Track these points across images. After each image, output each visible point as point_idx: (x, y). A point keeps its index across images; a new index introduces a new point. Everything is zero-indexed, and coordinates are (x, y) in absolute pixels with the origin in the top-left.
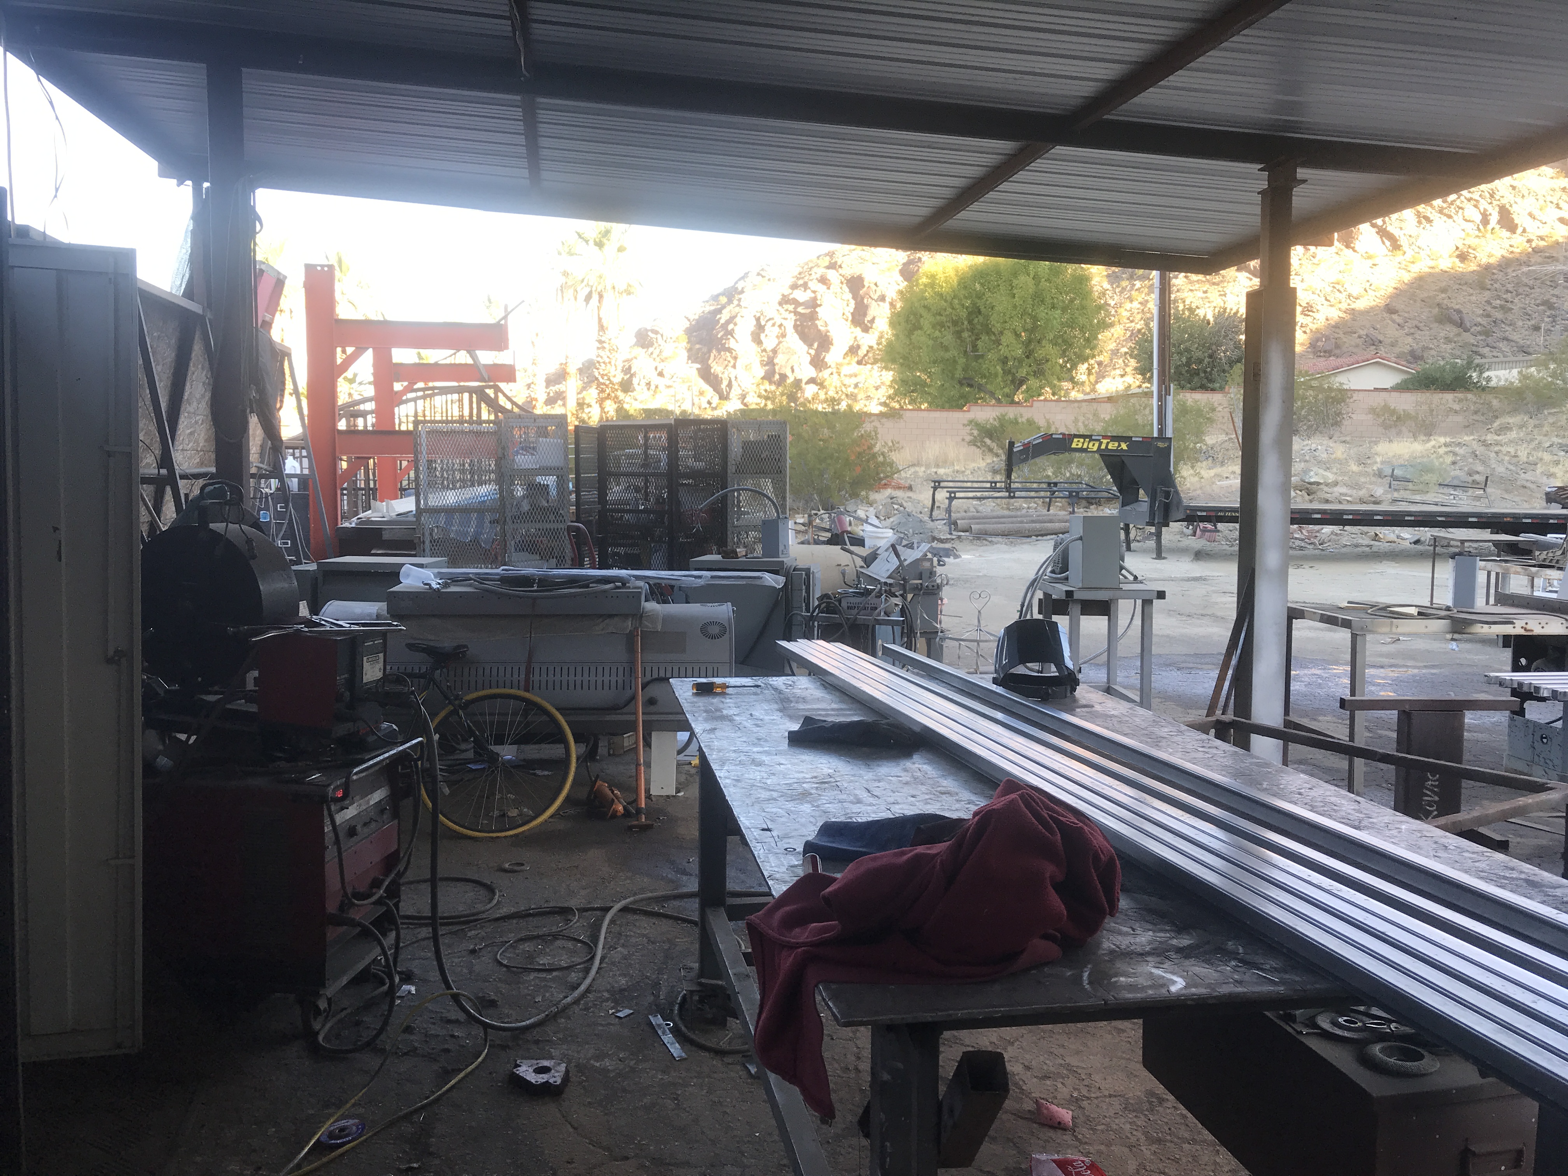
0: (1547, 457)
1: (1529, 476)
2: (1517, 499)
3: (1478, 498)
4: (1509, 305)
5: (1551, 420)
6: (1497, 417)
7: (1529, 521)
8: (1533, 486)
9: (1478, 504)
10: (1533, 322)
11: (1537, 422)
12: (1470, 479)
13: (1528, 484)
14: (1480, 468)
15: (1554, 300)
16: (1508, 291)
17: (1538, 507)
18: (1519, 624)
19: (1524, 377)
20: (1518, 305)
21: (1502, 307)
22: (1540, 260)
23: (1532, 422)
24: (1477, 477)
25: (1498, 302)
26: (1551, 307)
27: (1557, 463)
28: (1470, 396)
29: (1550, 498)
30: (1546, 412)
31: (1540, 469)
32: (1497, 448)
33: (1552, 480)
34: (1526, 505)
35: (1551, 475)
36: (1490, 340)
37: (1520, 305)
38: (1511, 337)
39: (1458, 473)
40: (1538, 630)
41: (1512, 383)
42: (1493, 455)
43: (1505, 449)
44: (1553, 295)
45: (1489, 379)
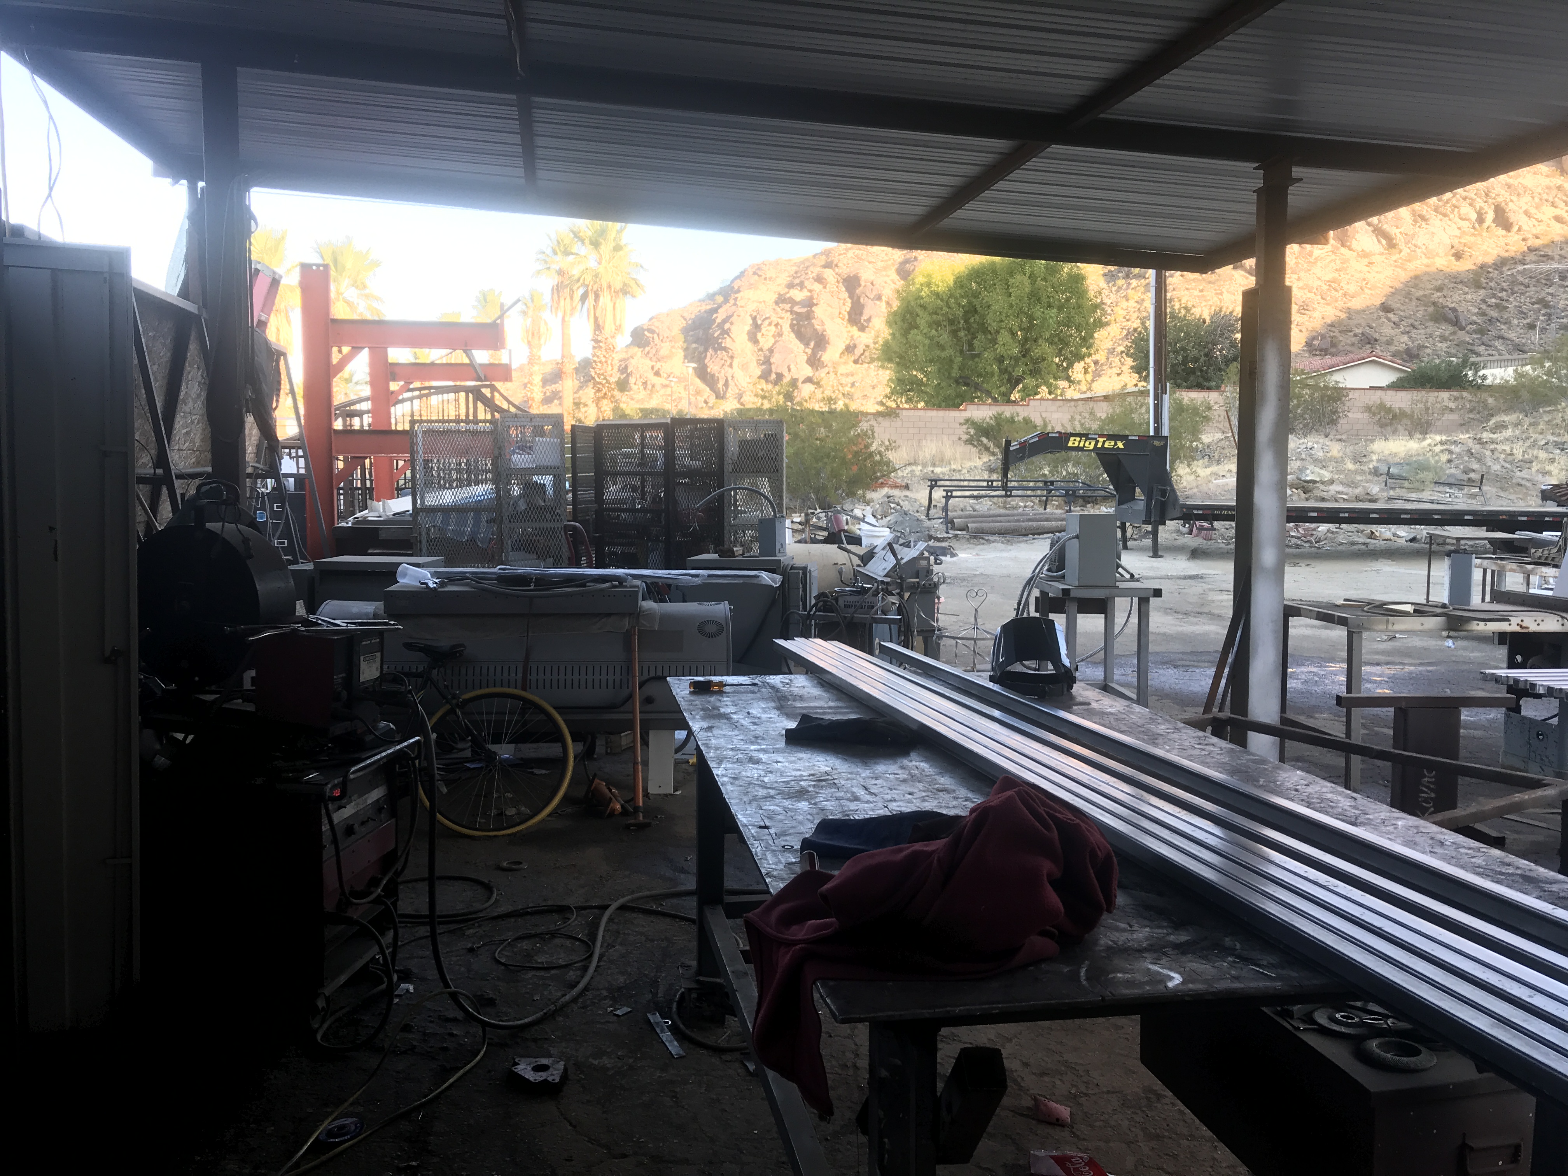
0: (1542, 455)
1: (1524, 474)
2: (1512, 497)
3: (1473, 496)
4: (1504, 303)
5: (1546, 418)
6: (1492, 416)
7: (1525, 518)
8: (1528, 484)
9: (1474, 501)
10: (1528, 321)
11: (1532, 420)
12: (1465, 477)
13: (1523, 482)
14: (1475, 466)
15: (1549, 298)
16: (1503, 290)
17: (1533, 504)
18: (1515, 621)
19: (1519, 375)
20: (1513, 303)
21: (1497, 306)
22: (1534, 258)
23: (1527, 421)
24: (1472, 475)
25: (1493, 300)
26: (1546, 305)
27: (1552, 461)
28: (1465, 394)
29: (1545, 496)
30: (1541, 410)
31: (1535, 467)
32: (1492, 447)
33: (1547, 477)
34: (1521, 503)
35: (1546, 473)
36: (1485, 338)
37: (1515, 303)
38: (1506, 335)
39: (1453, 471)
40: (1533, 627)
41: (1507, 382)
42: (1488, 453)
43: (1500, 447)
44: (1548, 294)
45: (1484, 378)
